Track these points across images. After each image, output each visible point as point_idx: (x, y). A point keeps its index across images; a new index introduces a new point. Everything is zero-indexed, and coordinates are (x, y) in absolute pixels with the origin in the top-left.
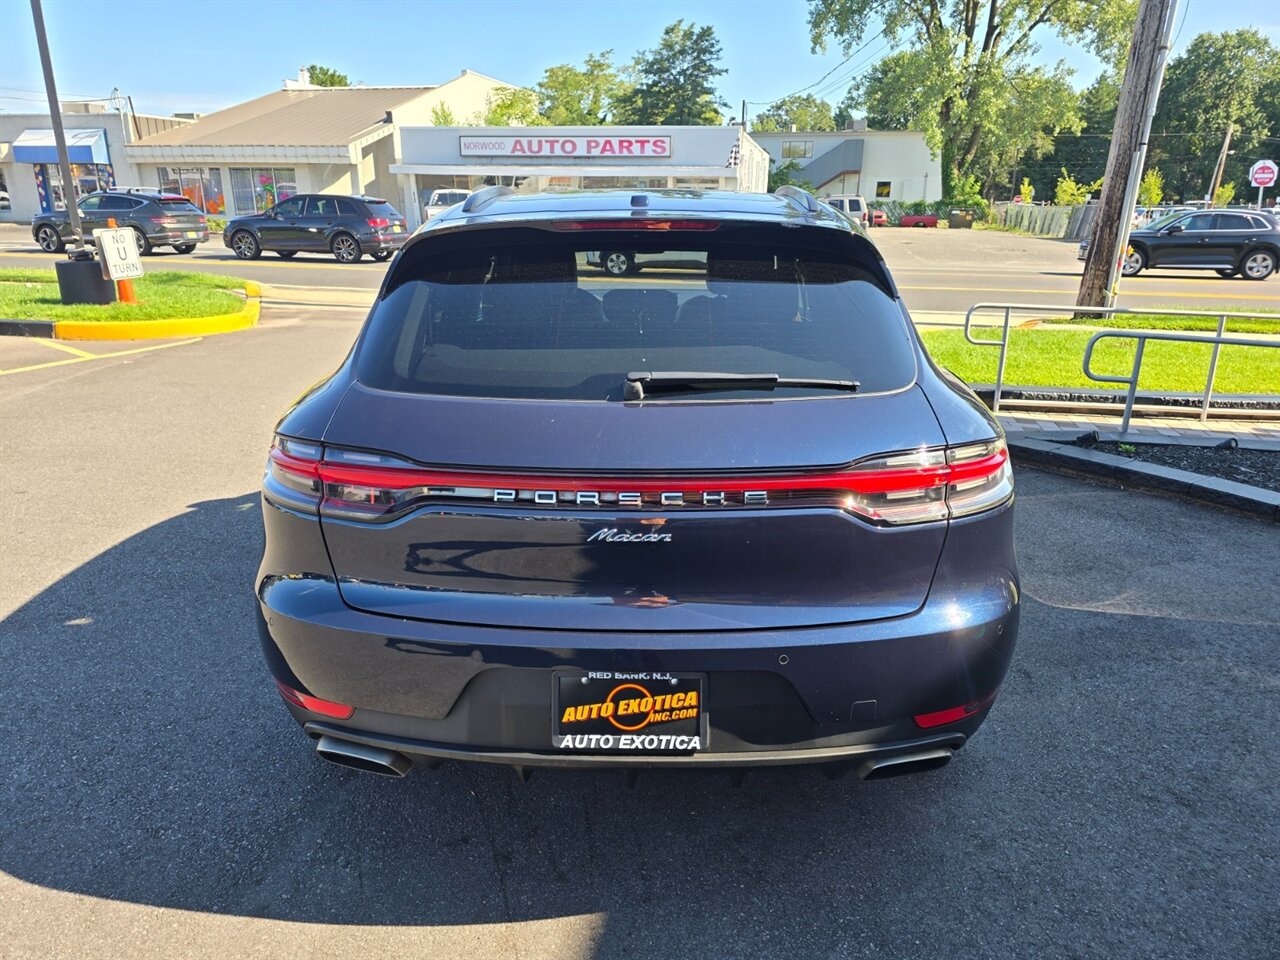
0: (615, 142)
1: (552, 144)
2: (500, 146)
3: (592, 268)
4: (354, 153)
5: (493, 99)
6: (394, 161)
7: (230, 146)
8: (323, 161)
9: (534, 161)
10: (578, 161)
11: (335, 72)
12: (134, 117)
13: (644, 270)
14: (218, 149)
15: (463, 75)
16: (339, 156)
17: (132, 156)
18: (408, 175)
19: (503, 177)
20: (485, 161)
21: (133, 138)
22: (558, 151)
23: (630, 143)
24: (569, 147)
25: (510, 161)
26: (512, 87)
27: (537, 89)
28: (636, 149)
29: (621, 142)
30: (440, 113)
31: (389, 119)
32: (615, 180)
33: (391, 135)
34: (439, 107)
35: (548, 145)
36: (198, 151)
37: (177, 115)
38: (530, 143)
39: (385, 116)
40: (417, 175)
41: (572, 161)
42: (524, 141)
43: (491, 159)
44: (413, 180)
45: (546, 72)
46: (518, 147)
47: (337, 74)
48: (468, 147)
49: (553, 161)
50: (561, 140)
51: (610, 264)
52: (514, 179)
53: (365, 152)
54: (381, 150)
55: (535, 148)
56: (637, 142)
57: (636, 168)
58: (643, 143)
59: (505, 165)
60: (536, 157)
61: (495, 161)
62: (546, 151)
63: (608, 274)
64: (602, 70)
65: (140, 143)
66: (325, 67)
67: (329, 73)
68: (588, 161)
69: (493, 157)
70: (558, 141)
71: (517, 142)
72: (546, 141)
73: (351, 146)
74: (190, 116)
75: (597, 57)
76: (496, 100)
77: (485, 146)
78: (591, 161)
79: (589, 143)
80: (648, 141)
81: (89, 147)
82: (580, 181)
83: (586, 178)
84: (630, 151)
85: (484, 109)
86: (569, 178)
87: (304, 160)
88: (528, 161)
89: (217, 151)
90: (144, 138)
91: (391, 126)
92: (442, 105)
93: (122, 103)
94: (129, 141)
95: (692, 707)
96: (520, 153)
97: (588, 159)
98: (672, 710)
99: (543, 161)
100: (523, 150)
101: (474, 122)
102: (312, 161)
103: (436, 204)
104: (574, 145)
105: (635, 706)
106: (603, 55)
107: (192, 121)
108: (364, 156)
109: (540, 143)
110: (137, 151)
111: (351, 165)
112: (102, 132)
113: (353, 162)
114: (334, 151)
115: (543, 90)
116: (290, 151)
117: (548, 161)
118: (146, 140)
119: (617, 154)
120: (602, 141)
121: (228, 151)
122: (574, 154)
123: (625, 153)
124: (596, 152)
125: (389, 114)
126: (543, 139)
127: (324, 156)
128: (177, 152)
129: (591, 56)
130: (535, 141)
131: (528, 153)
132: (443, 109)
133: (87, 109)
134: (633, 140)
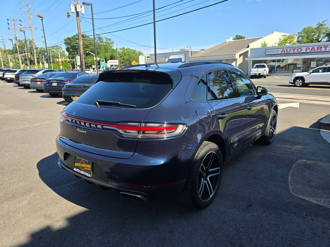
0: (316, 48)
1: (294, 50)
2: (278, 51)
3: (291, 84)
4: (237, 56)
5: (281, 38)
6: (248, 57)
7: (209, 56)
8: (229, 58)
9: (288, 55)
10: (302, 54)
11: (242, 36)
12: (191, 51)
13: (310, 85)
14: (206, 57)
15: (273, 33)
16: (233, 57)
17: (189, 60)
18: (250, 61)
19: (277, 60)
20: (272, 56)
21: (190, 56)
22: (296, 51)
23: (321, 48)
24: (299, 50)
25: (280, 55)
26: (288, 35)
27: (298, 34)
28: (323, 49)
29: (318, 48)
30: (264, 44)
31: (248, 47)
32: (314, 59)
33: (248, 51)
34: (264, 42)
35: (293, 50)
36: (202, 58)
37: (201, 50)
38: (287, 50)
39: (247, 46)
40: (253, 60)
41: (300, 54)
42: (285, 50)
43: (274, 55)
44: (251, 62)
45: (303, 29)
46: (283, 51)
47: (243, 36)
48: (268, 52)
49: (294, 54)
50: (297, 48)
51: (296, 83)
52: (281, 60)
53: (240, 56)
54: (245, 55)
55: (288, 51)
56: (323, 47)
57: (322, 55)
58: (326, 47)
59: (278, 56)
60: (288, 54)
61: (276, 55)
62: (292, 52)
63: (296, 86)
64: (323, 26)
65: (191, 57)
66: (240, 35)
67: (241, 36)
68: (305, 54)
69: (275, 54)
70: (296, 49)
71: (283, 50)
72: (292, 49)
73: (236, 54)
74: (203, 50)
75: (321, 23)
76: (282, 39)
77: (273, 52)
78: (307, 54)
79: (306, 49)
80: (328, 47)
81: (181, 58)
82: (302, 59)
83: (304, 59)
84: (321, 50)
85: (278, 41)
86: (299, 59)
87: (225, 58)
88: (286, 55)
89: (206, 58)
90: (192, 56)
91: (248, 48)
92: (265, 42)
93: (189, 48)
94: (189, 56)
95: (89, 168)
96: (283, 53)
97: (306, 53)
98: (87, 168)
99: (291, 55)
100: (284, 52)
101: (274, 45)
102: (227, 58)
103: (255, 68)
104: (301, 49)
105: (83, 165)
106: (323, 22)
107: (203, 51)
108: (240, 57)
109: (290, 50)
110: (190, 59)
111: (236, 59)
112: (184, 55)
113: (236, 58)
114: (232, 56)
115: (299, 34)
116: (222, 57)
117: (292, 55)
118: (193, 56)
119: (316, 51)
120: (311, 48)
121: (208, 57)
122: (301, 52)
123: (319, 50)
124: (308, 51)
125: (248, 45)
126: (291, 48)
127: (229, 57)
128: (198, 58)
129: (319, 23)
130: (289, 49)
131: (286, 53)
132: (265, 43)
133: (184, 50)
134: (322, 46)
